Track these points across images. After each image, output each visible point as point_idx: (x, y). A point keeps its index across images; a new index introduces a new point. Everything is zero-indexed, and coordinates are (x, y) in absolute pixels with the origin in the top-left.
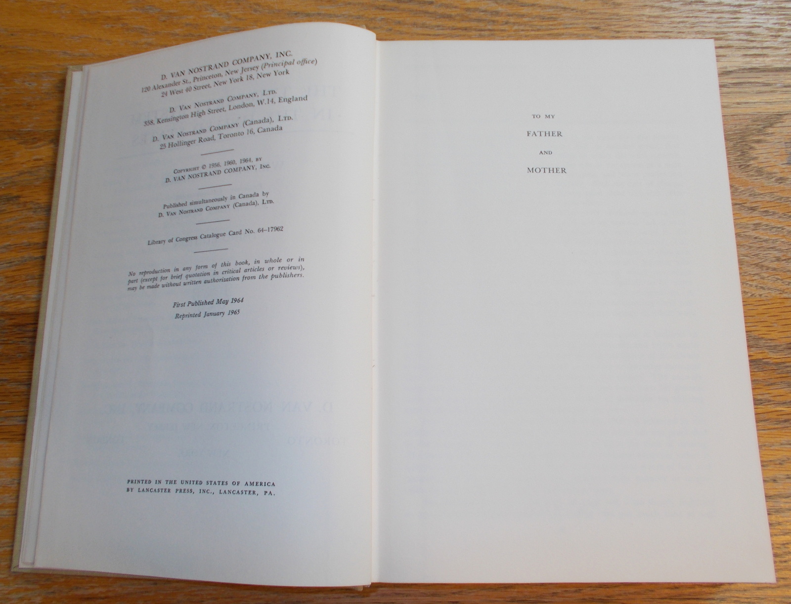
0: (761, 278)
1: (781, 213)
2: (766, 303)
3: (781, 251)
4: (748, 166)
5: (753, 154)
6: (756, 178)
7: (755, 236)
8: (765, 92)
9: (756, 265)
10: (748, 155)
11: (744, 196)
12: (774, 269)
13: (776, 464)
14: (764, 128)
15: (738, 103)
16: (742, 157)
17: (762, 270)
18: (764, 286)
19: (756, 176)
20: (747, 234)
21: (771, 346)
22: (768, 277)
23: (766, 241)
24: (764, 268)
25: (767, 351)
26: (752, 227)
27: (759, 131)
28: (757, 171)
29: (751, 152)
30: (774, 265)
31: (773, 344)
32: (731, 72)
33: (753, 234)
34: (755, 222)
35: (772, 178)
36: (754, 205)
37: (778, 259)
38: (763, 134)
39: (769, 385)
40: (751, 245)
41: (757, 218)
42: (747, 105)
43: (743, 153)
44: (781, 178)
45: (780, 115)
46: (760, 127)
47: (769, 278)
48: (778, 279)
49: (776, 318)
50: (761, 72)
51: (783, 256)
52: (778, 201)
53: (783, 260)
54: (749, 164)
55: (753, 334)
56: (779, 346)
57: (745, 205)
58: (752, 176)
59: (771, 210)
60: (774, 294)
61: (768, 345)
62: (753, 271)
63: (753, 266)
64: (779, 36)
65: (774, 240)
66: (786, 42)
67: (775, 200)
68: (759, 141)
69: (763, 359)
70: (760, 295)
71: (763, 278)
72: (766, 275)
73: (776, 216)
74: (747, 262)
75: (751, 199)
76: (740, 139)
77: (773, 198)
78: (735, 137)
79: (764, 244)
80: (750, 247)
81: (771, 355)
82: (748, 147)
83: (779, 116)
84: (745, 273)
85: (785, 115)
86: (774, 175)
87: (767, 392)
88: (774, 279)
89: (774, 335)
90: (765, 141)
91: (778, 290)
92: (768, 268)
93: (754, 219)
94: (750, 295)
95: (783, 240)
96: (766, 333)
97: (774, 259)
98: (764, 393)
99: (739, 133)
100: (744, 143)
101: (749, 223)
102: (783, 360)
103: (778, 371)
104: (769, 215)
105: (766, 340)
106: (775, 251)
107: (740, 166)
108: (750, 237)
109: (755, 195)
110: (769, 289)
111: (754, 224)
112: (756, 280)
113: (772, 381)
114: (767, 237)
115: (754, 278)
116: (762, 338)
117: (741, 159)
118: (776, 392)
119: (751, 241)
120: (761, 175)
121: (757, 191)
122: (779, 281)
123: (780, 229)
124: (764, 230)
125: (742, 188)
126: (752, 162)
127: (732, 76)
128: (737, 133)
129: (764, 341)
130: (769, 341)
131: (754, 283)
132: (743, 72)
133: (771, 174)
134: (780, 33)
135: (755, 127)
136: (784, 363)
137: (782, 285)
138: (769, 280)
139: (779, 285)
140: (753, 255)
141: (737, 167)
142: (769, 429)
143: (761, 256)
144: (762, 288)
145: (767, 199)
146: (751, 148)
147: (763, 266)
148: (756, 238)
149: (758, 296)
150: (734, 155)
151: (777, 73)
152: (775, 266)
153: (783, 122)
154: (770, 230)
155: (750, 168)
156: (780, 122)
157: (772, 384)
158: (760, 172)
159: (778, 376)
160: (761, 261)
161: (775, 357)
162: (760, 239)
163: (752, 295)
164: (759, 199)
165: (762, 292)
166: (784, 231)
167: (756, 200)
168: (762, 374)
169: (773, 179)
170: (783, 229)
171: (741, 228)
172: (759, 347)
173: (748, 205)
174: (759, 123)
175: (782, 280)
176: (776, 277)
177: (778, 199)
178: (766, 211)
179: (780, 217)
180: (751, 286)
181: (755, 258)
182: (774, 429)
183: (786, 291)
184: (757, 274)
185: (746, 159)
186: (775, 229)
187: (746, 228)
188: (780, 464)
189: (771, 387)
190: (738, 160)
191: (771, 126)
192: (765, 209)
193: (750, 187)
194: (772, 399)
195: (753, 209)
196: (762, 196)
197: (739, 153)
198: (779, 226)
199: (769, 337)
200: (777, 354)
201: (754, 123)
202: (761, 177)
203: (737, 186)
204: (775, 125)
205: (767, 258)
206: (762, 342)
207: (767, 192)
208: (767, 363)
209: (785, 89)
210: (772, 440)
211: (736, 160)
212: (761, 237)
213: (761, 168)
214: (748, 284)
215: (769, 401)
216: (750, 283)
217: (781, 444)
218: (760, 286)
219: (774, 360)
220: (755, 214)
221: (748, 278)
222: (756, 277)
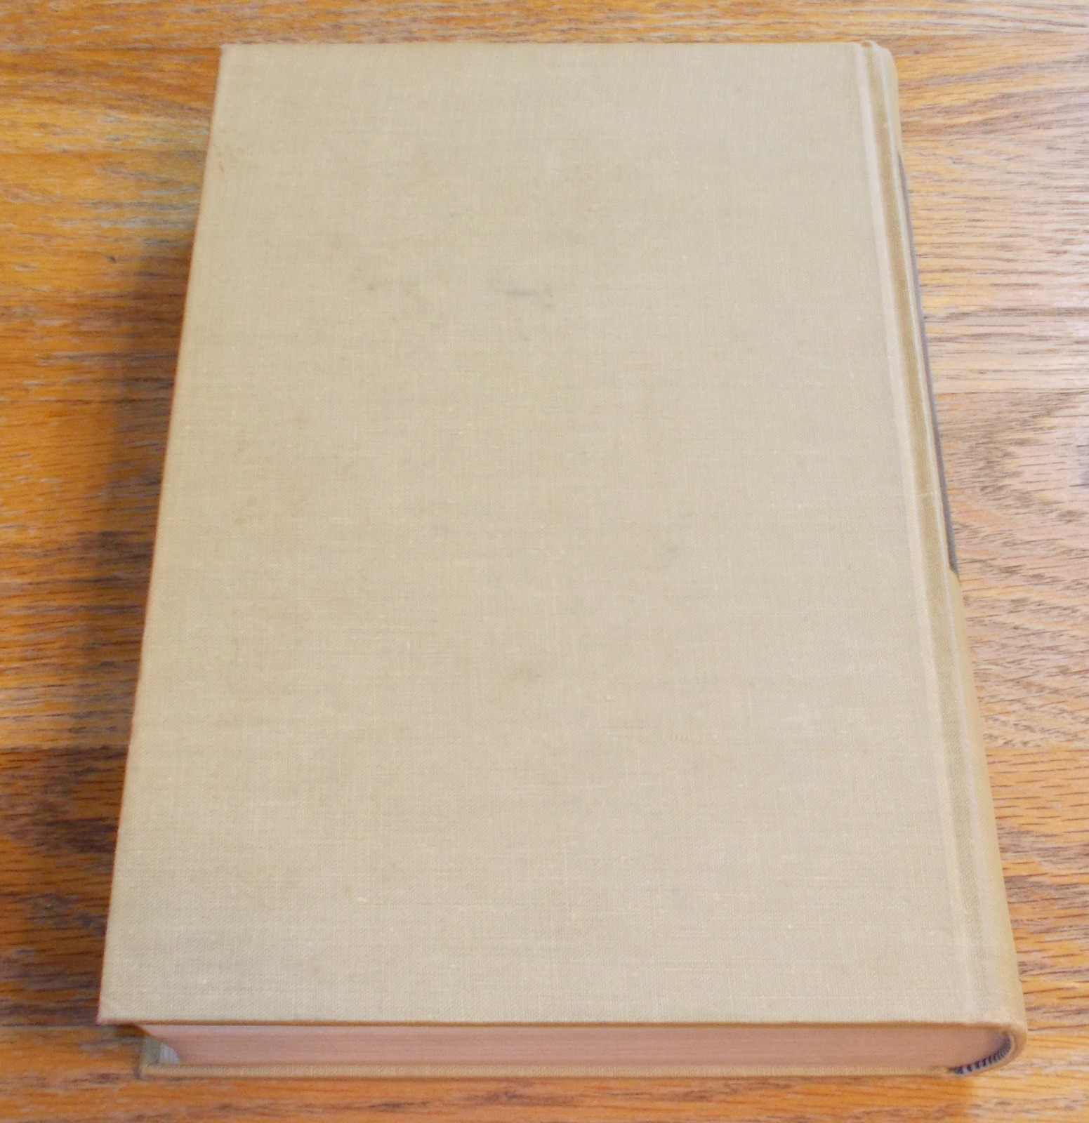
0: (1027, 709)
1: (1069, 580)
2: (1036, 758)
3: (1071, 654)
4: (1001, 488)
5: (1010, 465)
6: (1017, 511)
7: (1013, 625)
8: (1035, 352)
9: (1017, 681)
10: (999, 467)
11: (991, 545)
12: (1056, 691)
13: (1056, 1109)
14: (1034, 417)
15: (981, 372)
16: (987, 472)
17: (1030, 692)
18: (1033, 724)
19: (1017, 508)
20: (998, 619)
21: (1047, 849)
22: (1042, 706)
23: (1037, 634)
24: (1034, 689)
25: (1037, 859)
26: (1009, 607)
27: (1025, 422)
28: (1019, 499)
29: (1007, 461)
30: (1058, 682)
31: (1050, 846)
32: (965, 314)
33: (1013, 619)
34: (1014, 597)
35: (1052, 512)
36: (1012, 563)
37: (1064, 671)
38: (1034, 430)
39: (1041, 932)
40: (1005, 641)
41: (1020, 588)
42: (998, 375)
43: (990, 464)
44: (1070, 513)
45: (1067, 394)
46: (1026, 415)
47: (1045, 709)
48: (1063, 711)
49: (1060, 791)
50: (1027, 314)
51: (1076, 664)
52: (1063, 557)
53: (1075, 673)
54: (1001, 484)
55: (1007, 823)
56: (1065, 849)
57: (994, 563)
58: (1008, 506)
59: (1049, 573)
60: (1054, 741)
61: (1041, 846)
62: (1008, 694)
63: (1010, 684)
64: (1065, 252)
65: (1054, 632)
66: (1079, 263)
67: (1057, 555)
68: (1022, 443)
69: (1030, 876)
70: (1025, 743)
71: (1031, 709)
72: (1037, 702)
73: (1060, 586)
74: (998, 676)
75: (1007, 551)
76: (984, 437)
77: (1054, 549)
78: (974, 433)
79: (1034, 640)
80: (1004, 646)
81: (1047, 867)
82: (1000, 454)
83: (1065, 396)
84: (993, 697)
85: (1077, 393)
86: (1054, 507)
87: (1038, 947)
88: (1054, 711)
89: (1054, 826)
90: (1037, 443)
91: (1063, 733)
92: (1042, 689)
93: (1011, 589)
94: (1001, 742)
95: (1074, 633)
96: (1036, 821)
97: (1054, 670)
98: (1031, 949)
99: (983, 426)
100: (992, 445)
101: (1002, 597)
102: (1075, 880)
103: (1061, 902)
104: (1045, 584)
105: (1037, 836)
106: (1056, 654)
107: (983, 489)
108: (1003, 625)
109: (1015, 544)
110: (1043, 730)
111: (1013, 601)
112: (1014, 712)
113: (1048, 924)
114: (1041, 627)
115: (1010, 708)
116: (1028, 832)
117: (986, 475)
118: (1056, 949)
119: (1006, 634)
120: (1028, 507)
121: (1020, 536)
122: (1065, 715)
123: (1068, 612)
124: (1034, 612)
125: (988, 530)
126: (1006, 482)
127: (968, 321)
128: (976, 427)
129: (1033, 839)
130: (1043, 839)
131: (1012, 719)
132: (989, 316)
133: (1047, 503)
134: (1067, 248)
135: (1014, 415)
136: (1076, 885)
137: (1072, 724)
138: (1043, 712)
139: (1066, 723)
140: (1010, 663)
141: (977, 490)
142: (1040, 1029)
143: (1027, 663)
144: (1028, 728)
145: (1041, 551)
146: (1007, 455)
147: (1030, 684)
148: (1016, 628)
149: (1020, 745)
150: (973, 467)
151: (1057, 318)
152: (1059, 686)
153: (1073, 407)
154: (1047, 613)
155: (1004, 492)
156: (1067, 407)
157: (1048, 931)
158: (1025, 499)
159: (1063, 912)
160: (1025, 674)
161: (1055, 872)
162: (1026, 629)
163: (1006, 743)
164: (1023, 552)
165: (1028, 736)
166: (1078, 614)
167: (1016, 553)
168: (1027, 907)
169: (1053, 515)
170: (1074, 612)
171: (982, 607)
172: (1019, 849)
173: (999, 562)
174: (1023, 409)
175: (1072, 712)
176: (1060, 706)
177: (1063, 553)
178: (1035, 576)
179: (1068, 588)
180: (1005, 723)
181: (1013, 667)
182: (1052, 1028)
183: (1081, 735)
184: (1019, 701)
185: (997, 474)
186: (1056, 612)
187: (993, 608)
188: (1068, 1108)
189: (1047, 937)
190: (979, 477)
191: (1049, 413)
192: (1036, 572)
193: (1003, 528)
194: (1048, 961)
195: (1010, 571)
196: (1028, 546)
197: (981, 464)
198: (1065, 604)
199: (1042, 829)
200: (1060, 866)
201: (1013, 408)
202: (1027, 510)
203: (976, 525)
204: (1057, 413)
205: (1040, 668)
206: (1026, 841)
207: (1041, 537)
208: (1038, 885)
209: (1076, 347)
210: (1049, 1053)
211: (974, 477)
212: (1028, 626)
213: (1027, 493)
214: (996, 720)
215: (1042, 967)
216: (1003, 718)
217: (1071, 1064)
218: (1024, 723)
219: (1054, 879)
220: (1014, 580)
221: (998, 708)
222: (1016, 707)
